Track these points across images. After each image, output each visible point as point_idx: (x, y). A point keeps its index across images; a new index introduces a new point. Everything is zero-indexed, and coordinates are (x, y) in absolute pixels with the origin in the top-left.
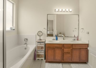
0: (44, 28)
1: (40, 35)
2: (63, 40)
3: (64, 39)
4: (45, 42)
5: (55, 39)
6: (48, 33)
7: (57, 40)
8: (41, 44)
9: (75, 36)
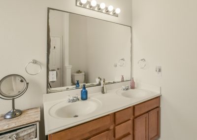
0: (35, 62)
1: (12, 94)
2: (100, 95)
3: (103, 92)
4: (42, 123)
5: (80, 97)
6: (50, 80)
7: (86, 99)
8: (21, 135)
9: (123, 78)
